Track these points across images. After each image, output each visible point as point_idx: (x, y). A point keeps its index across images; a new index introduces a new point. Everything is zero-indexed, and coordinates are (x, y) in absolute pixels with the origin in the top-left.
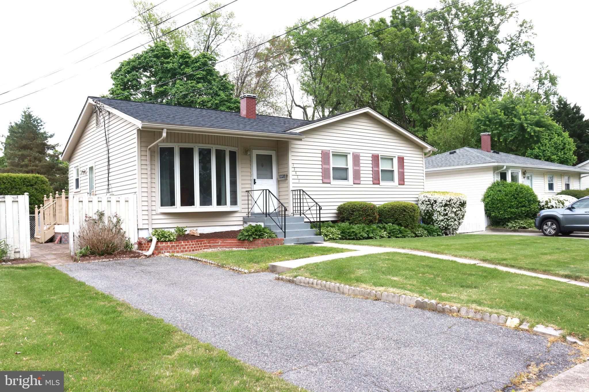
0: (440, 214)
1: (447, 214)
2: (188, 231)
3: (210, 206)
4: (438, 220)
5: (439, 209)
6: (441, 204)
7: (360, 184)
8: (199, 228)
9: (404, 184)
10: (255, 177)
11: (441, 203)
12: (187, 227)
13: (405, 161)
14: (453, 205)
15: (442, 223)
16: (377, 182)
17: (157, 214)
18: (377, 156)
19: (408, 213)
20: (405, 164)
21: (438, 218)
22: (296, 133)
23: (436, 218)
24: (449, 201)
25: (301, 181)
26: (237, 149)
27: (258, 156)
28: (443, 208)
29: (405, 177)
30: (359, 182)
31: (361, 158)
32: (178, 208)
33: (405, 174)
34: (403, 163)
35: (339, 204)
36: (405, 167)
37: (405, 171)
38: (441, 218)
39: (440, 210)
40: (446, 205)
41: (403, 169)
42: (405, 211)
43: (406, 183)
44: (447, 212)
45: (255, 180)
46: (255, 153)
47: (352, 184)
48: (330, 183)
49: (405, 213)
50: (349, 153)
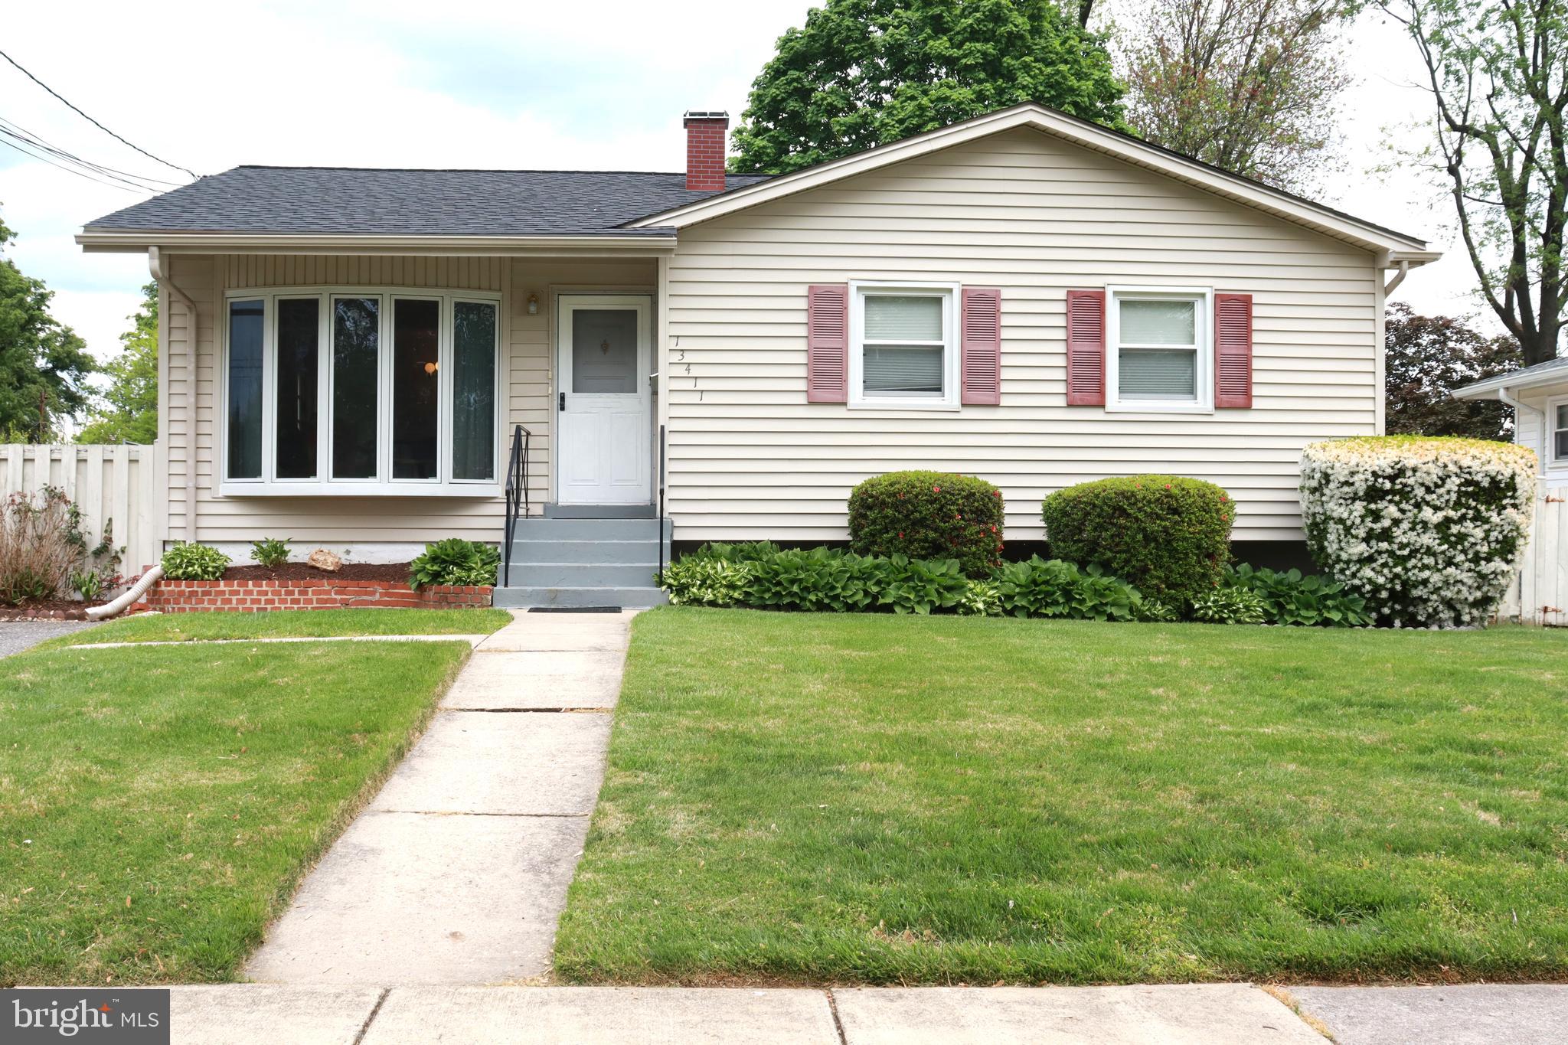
0: (1347, 530)
1: (1386, 535)
2: (297, 554)
3: (370, 480)
4: (1344, 556)
5: (1341, 512)
6: (1346, 489)
7: (996, 406)
8: (355, 548)
9: (1248, 407)
10: (566, 384)
11: (1347, 483)
12: (289, 542)
13: (1256, 311)
14: (1420, 492)
15: (1367, 572)
16: (1093, 398)
17: (216, 501)
18: (1097, 299)
19: (1137, 519)
20: (1256, 324)
21: (1341, 549)
22: (672, 228)
23: (1335, 546)
24: (1392, 478)
25: (708, 399)
26: (497, 295)
27: (578, 315)
28: (1359, 507)
29: (1256, 377)
30: (992, 401)
31: (1005, 307)
32: (270, 483)
33: (1256, 364)
34: (1249, 317)
35: (859, 481)
36: (1256, 338)
37: (1256, 351)
38: (1359, 549)
39: (1345, 515)
40: (1373, 494)
41: (1248, 343)
42: (1124, 513)
43: (1256, 403)
44: (1387, 523)
45: (562, 397)
46: (567, 307)
47: (956, 403)
48: (845, 404)
49: (1122, 521)
50: (950, 291)
